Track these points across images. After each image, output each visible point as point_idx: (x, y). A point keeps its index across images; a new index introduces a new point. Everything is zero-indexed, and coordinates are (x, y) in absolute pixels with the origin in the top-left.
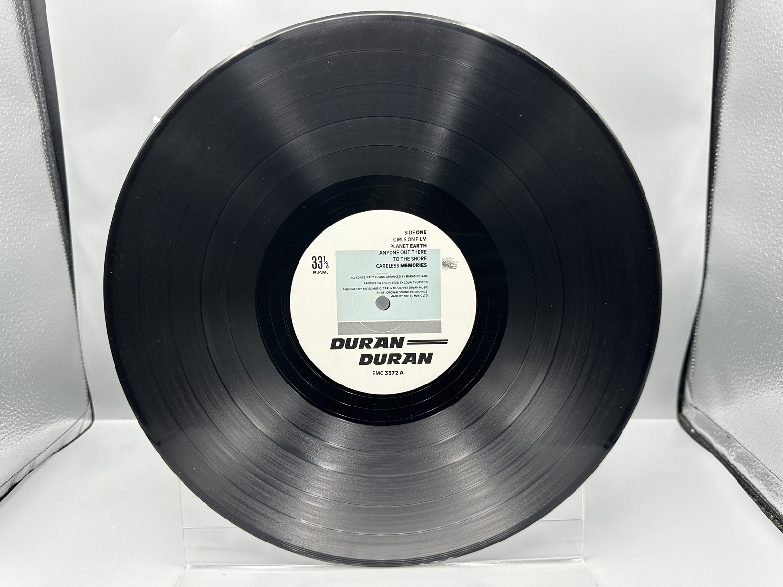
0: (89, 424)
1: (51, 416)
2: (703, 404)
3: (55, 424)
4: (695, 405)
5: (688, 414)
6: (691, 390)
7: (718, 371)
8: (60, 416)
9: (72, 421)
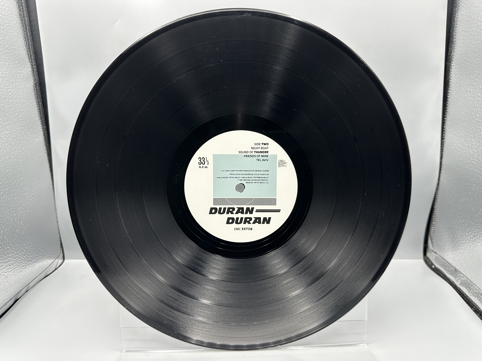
0: (61, 263)
1: (39, 257)
2: (440, 250)
3: (42, 262)
4: (435, 251)
5: (430, 256)
6: (432, 242)
7: (449, 229)
8: (44, 257)
9: (52, 260)
